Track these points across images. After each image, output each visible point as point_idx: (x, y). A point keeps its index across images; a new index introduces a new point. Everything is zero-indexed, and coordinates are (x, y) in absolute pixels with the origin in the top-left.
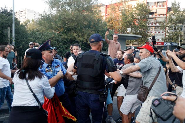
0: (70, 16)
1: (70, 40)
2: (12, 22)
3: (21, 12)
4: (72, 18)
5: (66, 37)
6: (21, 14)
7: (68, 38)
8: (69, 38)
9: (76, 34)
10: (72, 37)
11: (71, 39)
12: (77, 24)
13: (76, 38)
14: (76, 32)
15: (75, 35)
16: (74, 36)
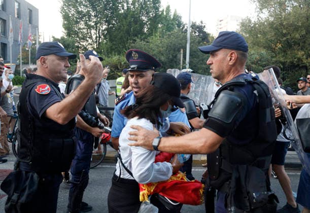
0: (291, 20)
1: (289, 65)
2: (187, 41)
3: (221, 21)
4: (296, 23)
5: (282, 59)
6: (220, 25)
7: (287, 61)
8: (289, 61)
9: (303, 53)
10: (295, 58)
11: (292, 63)
12: (305, 33)
13: (302, 61)
14: (302, 49)
15: (300, 54)
16: (298, 56)
